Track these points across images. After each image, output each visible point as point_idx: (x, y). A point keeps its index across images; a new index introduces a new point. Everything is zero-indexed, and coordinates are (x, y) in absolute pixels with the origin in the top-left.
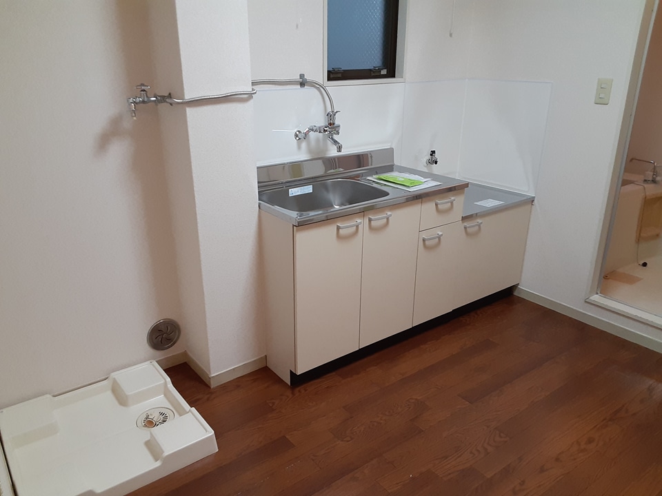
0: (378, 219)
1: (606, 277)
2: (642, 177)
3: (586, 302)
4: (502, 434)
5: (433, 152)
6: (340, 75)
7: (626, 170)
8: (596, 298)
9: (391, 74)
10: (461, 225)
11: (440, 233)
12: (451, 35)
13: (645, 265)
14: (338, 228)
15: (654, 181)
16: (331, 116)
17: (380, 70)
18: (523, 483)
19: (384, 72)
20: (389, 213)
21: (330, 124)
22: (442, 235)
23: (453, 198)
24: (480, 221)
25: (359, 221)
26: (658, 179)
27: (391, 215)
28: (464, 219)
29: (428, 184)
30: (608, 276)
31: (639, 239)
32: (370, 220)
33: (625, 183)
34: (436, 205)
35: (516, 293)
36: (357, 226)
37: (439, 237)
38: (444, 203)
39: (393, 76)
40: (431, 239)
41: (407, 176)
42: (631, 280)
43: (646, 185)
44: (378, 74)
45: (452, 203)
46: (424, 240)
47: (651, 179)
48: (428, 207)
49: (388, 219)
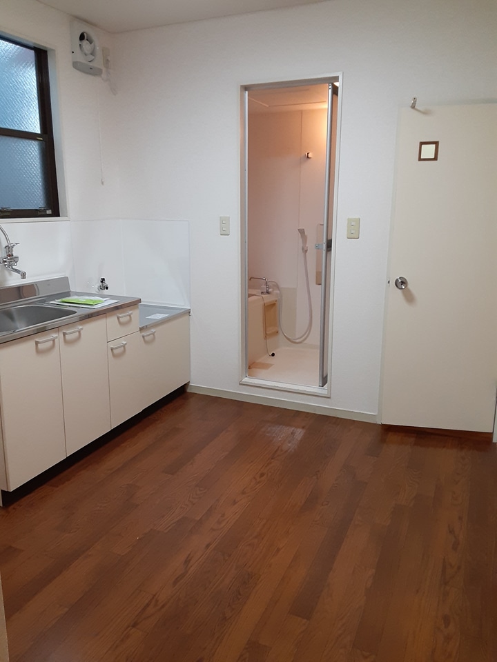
0: (72, 334)
1: (249, 368)
2: (260, 291)
3: (240, 384)
4: (201, 489)
5: (103, 279)
6: (8, 214)
7: (250, 287)
8: (246, 380)
9: (56, 213)
10: (140, 335)
11: (125, 343)
12: (102, 183)
13: (273, 355)
14: (37, 343)
15: (268, 292)
16: (9, 248)
17: (45, 211)
18: (223, 515)
19: (49, 212)
20: (80, 327)
21: (9, 256)
22: (126, 344)
23: (130, 312)
24: (153, 330)
25: (55, 335)
26: (270, 290)
27: (82, 329)
28: (141, 329)
29: (107, 303)
30: (251, 365)
31: (266, 336)
32: (64, 334)
33: (250, 295)
34: (118, 318)
35: (188, 390)
36: (54, 341)
37: (124, 346)
38: (124, 316)
39: (58, 215)
40: (116, 348)
41: (87, 298)
42: (265, 366)
43: (263, 296)
44: (43, 213)
45: (130, 316)
46: (112, 349)
47: (265, 291)
48: (112, 320)
49: (79, 332)
